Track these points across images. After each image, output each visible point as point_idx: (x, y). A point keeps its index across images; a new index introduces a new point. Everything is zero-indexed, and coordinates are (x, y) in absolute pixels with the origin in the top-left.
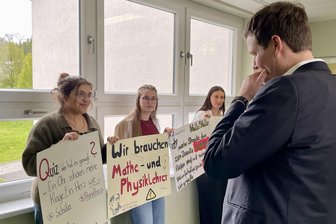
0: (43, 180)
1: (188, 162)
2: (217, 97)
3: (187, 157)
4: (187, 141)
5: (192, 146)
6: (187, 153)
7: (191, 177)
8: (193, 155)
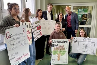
0: (7, 38)
1: (36, 33)
2: (40, 13)
3: (36, 32)
4: (35, 27)
5: (36, 28)
6: (35, 31)
7: (38, 38)
8: (37, 31)
